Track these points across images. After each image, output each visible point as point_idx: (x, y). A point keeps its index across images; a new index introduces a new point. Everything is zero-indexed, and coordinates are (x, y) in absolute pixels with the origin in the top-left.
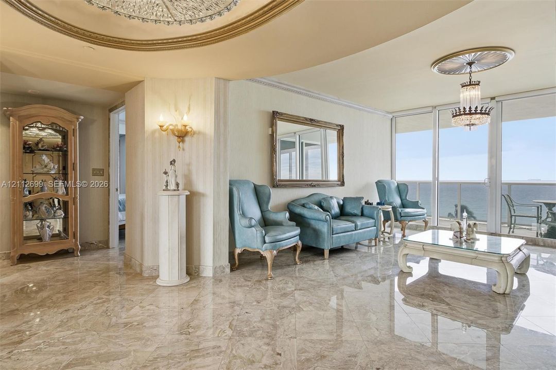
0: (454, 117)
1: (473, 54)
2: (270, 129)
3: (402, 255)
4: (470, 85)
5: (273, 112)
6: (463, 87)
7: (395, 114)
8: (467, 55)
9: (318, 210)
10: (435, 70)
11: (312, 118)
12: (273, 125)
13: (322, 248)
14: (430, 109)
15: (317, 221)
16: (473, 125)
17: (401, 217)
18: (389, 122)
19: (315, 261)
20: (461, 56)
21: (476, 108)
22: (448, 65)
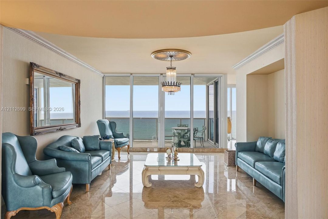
0: (163, 86)
1: (174, 52)
2: (28, 79)
3: (146, 177)
4: (171, 69)
5: (31, 64)
6: (168, 69)
7: (106, 75)
8: (171, 52)
9: (76, 152)
10: (153, 56)
11: (61, 72)
12: (30, 75)
13: (84, 183)
14: (129, 75)
15: (78, 162)
16: (172, 92)
17: (117, 145)
18: (101, 79)
19: (80, 197)
20: (168, 52)
21: (174, 82)
22: (161, 55)
